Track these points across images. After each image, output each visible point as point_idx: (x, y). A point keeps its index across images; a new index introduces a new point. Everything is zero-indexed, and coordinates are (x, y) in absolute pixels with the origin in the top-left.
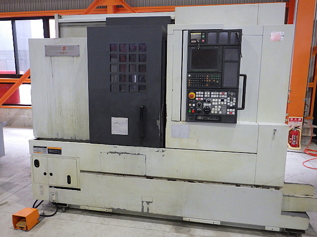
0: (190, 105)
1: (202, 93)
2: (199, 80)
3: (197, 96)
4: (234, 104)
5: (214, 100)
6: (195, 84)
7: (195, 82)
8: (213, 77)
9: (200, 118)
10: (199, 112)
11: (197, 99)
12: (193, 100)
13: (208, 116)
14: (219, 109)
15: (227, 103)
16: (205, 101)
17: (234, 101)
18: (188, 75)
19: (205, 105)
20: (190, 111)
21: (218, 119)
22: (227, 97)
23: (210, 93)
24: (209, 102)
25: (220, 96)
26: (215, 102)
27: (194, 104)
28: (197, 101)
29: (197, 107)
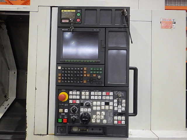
0: (61, 110)
1: (78, 93)
2: (74, 74)
3: (71, 97)
4: (124, 109)
5: (95, 103)
6: (67, 80)
7: (67, 77)
8: (93, 70)
9: (75, 130)
10: (74, 121)
11: (71, 101)
12: (64, 103)
13: (87, 127)
14: (103, 117)
15: (114, 107)
16: (81, 104)
17: (124, 105)
18: (57, 68)
19: (82, 110)
20: (60, 121)
21: (101, 131)
22: (114, 98)
23: (90, 93)
24: (88, 106)
25: (104, 98)
26: (97, 106)
27: (67, 110)
28: (71, 105)
29: (71, 113)
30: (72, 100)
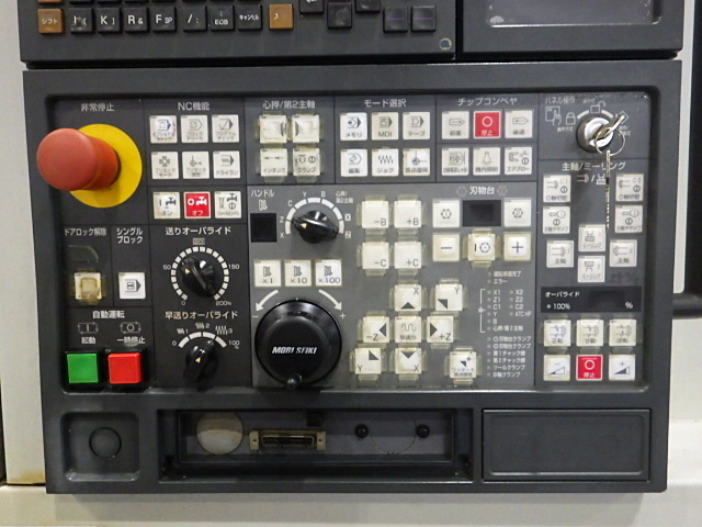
0: (87, 284)
1: (227, 126)
3: (164, 166)
4: (626, 253)
5: (374, 212)
6: (120, 6)
9: (218, 439)
11: (166, 206)
12: (110, 217)
13: (317, 418)
14: (444, 327)
15: (540, 241)
16: (263, 227)
17: (630, 218)
19: (271, 274)
20: (83, 368)
21: (433, 446)
22: (545, 163)
23: (330, 129)
24: (317, 238)
25: (454, 162)
26: (391, 236)
27: (140, 277)
28: (170, 231)
29: (175, 304)
30: (176, 196)
